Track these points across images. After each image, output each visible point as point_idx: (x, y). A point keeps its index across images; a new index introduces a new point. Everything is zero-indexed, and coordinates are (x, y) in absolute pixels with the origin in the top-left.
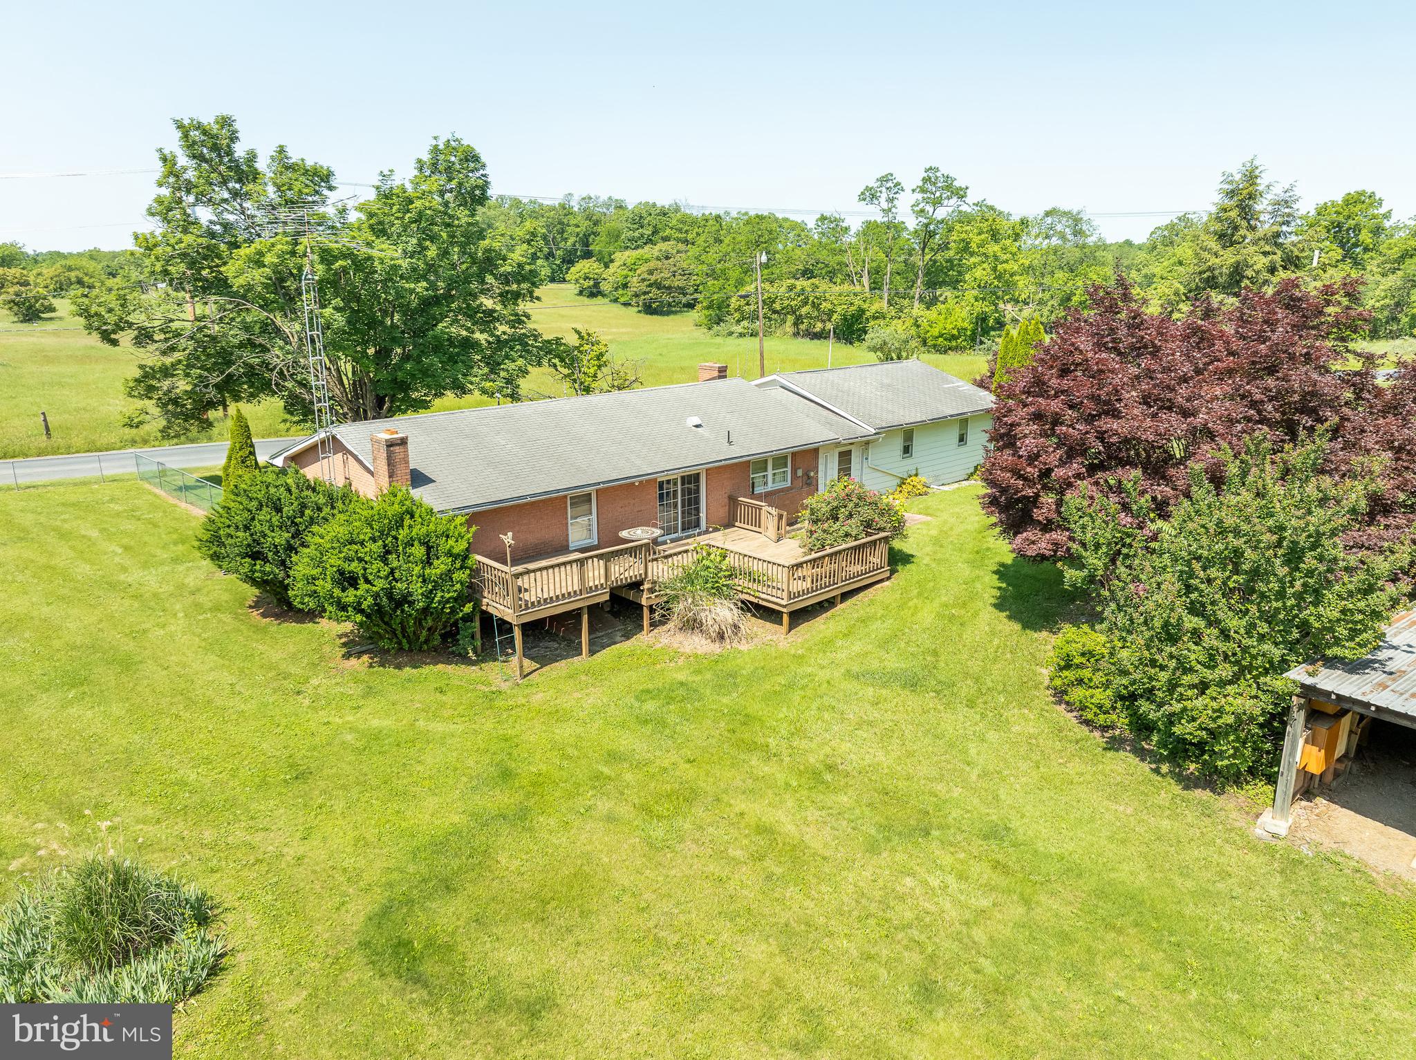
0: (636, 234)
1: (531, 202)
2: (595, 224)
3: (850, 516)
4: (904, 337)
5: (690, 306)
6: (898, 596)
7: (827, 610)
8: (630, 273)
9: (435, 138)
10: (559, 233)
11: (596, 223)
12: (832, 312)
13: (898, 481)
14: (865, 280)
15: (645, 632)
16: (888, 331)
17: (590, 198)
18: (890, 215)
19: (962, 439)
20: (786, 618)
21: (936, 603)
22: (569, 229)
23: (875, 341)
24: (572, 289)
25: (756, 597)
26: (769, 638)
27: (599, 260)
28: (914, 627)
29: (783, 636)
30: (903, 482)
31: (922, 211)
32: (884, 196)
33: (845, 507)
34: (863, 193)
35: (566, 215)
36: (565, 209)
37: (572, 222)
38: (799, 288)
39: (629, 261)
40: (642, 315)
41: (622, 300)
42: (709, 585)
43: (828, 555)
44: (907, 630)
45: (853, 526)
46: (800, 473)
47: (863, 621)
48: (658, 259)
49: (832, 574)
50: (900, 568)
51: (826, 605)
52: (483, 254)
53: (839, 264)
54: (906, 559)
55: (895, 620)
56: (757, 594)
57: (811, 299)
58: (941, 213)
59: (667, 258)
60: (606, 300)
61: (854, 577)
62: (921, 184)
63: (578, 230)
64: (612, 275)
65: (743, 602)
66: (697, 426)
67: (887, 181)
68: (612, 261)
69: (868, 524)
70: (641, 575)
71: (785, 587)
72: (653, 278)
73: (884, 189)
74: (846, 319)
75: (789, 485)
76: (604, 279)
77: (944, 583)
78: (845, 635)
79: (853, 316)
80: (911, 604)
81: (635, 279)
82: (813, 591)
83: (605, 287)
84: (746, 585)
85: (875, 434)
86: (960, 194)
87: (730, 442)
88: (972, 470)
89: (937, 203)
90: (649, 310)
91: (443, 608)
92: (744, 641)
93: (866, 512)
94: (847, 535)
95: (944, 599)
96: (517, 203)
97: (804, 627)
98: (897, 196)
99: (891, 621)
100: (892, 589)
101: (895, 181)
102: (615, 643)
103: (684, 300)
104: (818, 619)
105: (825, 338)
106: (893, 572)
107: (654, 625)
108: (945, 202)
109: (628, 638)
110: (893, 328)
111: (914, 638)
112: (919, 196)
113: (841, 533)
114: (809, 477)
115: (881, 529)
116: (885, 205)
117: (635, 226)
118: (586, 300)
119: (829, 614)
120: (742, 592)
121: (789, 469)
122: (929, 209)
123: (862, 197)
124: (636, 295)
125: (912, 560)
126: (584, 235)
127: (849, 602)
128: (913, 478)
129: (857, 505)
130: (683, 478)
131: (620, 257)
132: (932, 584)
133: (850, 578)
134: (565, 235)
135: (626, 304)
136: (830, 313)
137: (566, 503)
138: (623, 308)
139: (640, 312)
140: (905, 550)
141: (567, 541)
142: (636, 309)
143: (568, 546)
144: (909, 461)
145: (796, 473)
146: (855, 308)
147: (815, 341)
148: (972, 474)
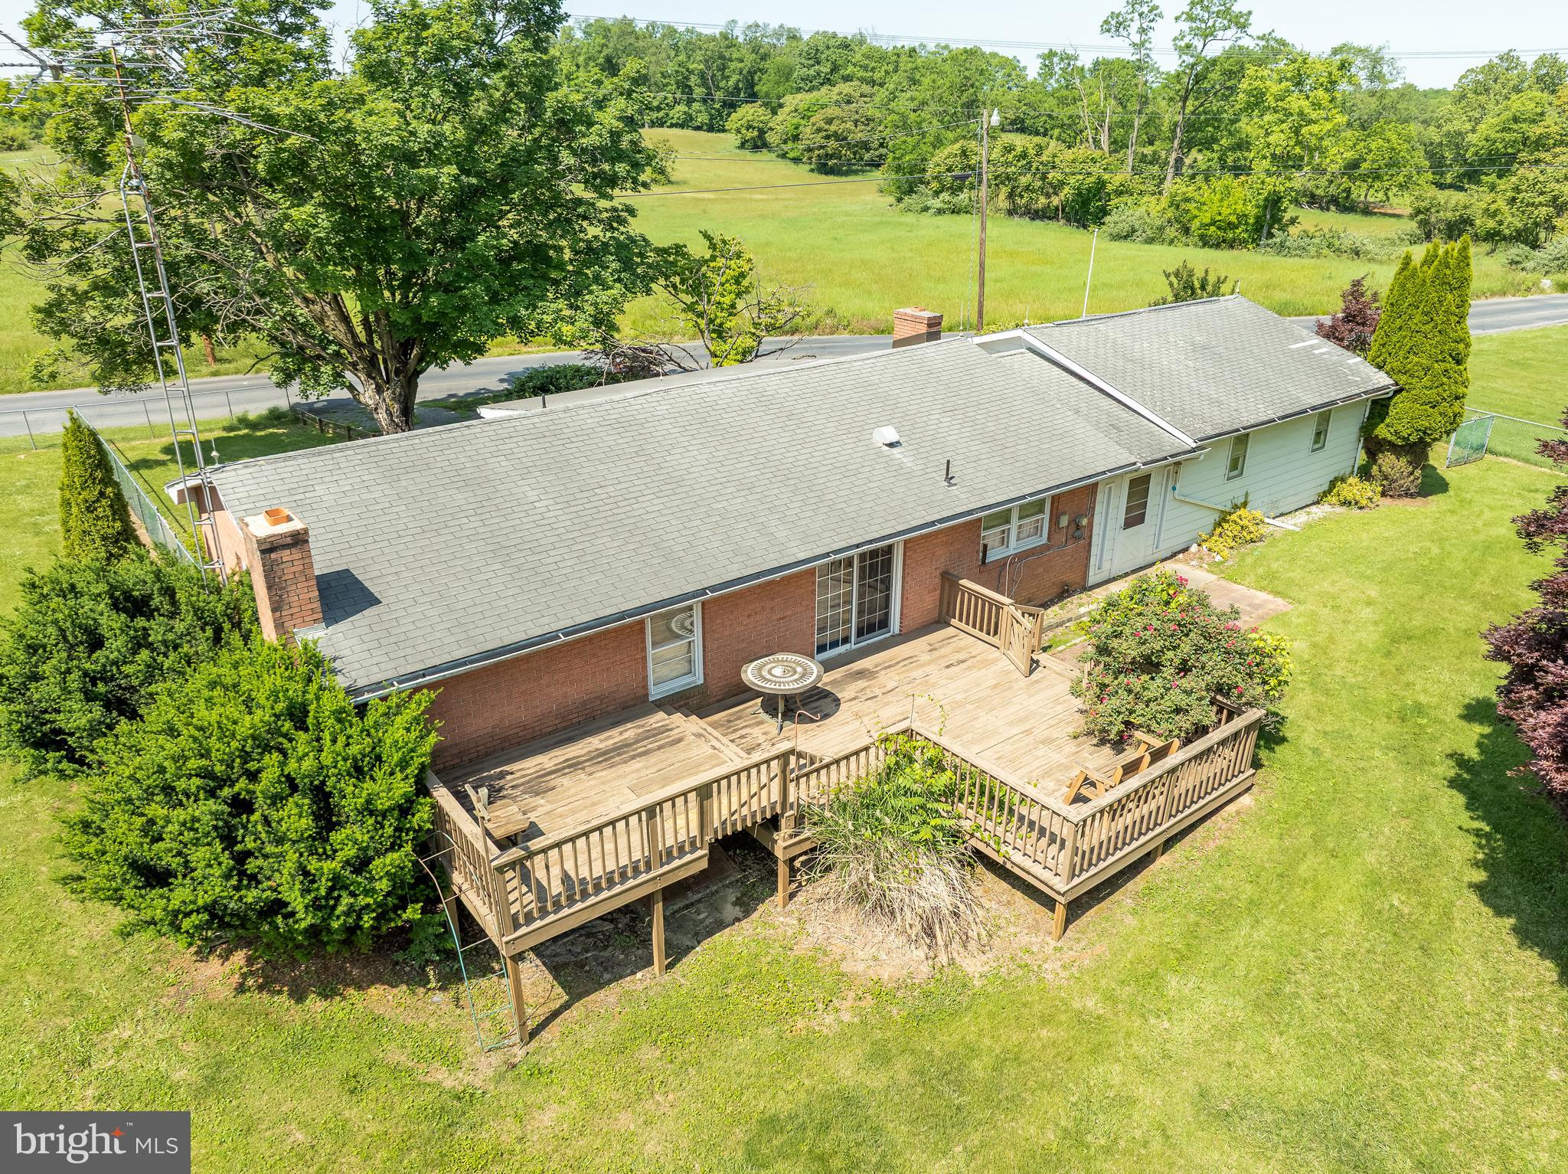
0: (812, 72)
1: (689, 30)
2: (762, 59)
3: (1185, 668)
4: (1158, 223)
5: (875, 164)
7: (1136, 872)
8: (803, 122)
10: (719, 70)
11: (764, 58)
12: (1062, 184)
13: (1216, 517)
14: (1104, 139)
15: (780, 896)
16: (1138, 214)
17: (758, 26)
18: (1142, 52)
19: (1320, 436)
20: (1060, 911)
22: (732, 65)
23: (1120, 226)
24: (731, 139)
25: (1002, 856)
26: (1023, 942)
27: (766, 105)
29: (1052, 942)
30: (1223, 520)
31: (1188, 46)
32: (1135, 25)
33: (1176, 649)
34: (1106, 22)
35: (728, 47)
36: (727, 39)
37: (735, 56)
38: (1019, 149)
39: (802, 107)
40: (815, 175)
41: (791, 155)
46: (1064, 521)
48: (837, 103)
52: (554, 113)
53: (1071, 117)
56: (1004, 849)
57: (1034, 165)
58: (1214, 49)
59: (849, 102)
60: (773, 155)
62: (1188, 8)
63: (742, 66)
64: (781, 123)
66: (891, 445)
67: (1141, 4)
68: (781, 106)
70: (772, 805)
72: (833, 128)
73: (1135, 16)
74: (1080, 194)
75: (1044, 541)
76: (771, 129)
79: (1089, 190)
81: (808, 130)
82: (1116, 851)
83: (771, 137)
85: (1193, 450)
86: (1241, 22)
87: (949, 479)
88: (1326, 487)
89: (1209, 35)
90: (824, 169)
92: (973, 943)
93: (1219, 667)
97: (1092, 923)
98: (1153, 25)
103: (867, 157)
104: (1118, 895)
105: (1050, 218)
108: (1220, 34)
109: (747, 912)
110: (1143, 209)
112: (1185, 26)
113: (1167, 706)
114: (1078, 527)
115: (1249, 705)
116: (1135, 38)
117: (810, 62)
118: (746, 154)
119: (1140, 882)
121: (1046, 516)
122: (1198, 43)
123: (1104, 27)
124: (810, 150)
126: (749, 72)
127: (1179, 852)
128: (1242, 512)
130: (864, 556)
131: (791, 101)
132: (1336, 812)
134: (727, 72)
135: (796, 160)
136: (1058, 187)
138: (792, 165)
139: (812, 170)
141: (645, 687)
142: (808, 167)
143: (647, 695)
144: (1237, 482)
145: (1057, 523)
146: (1092, 179)
147: (1038, 222)
148: (1325, 494)
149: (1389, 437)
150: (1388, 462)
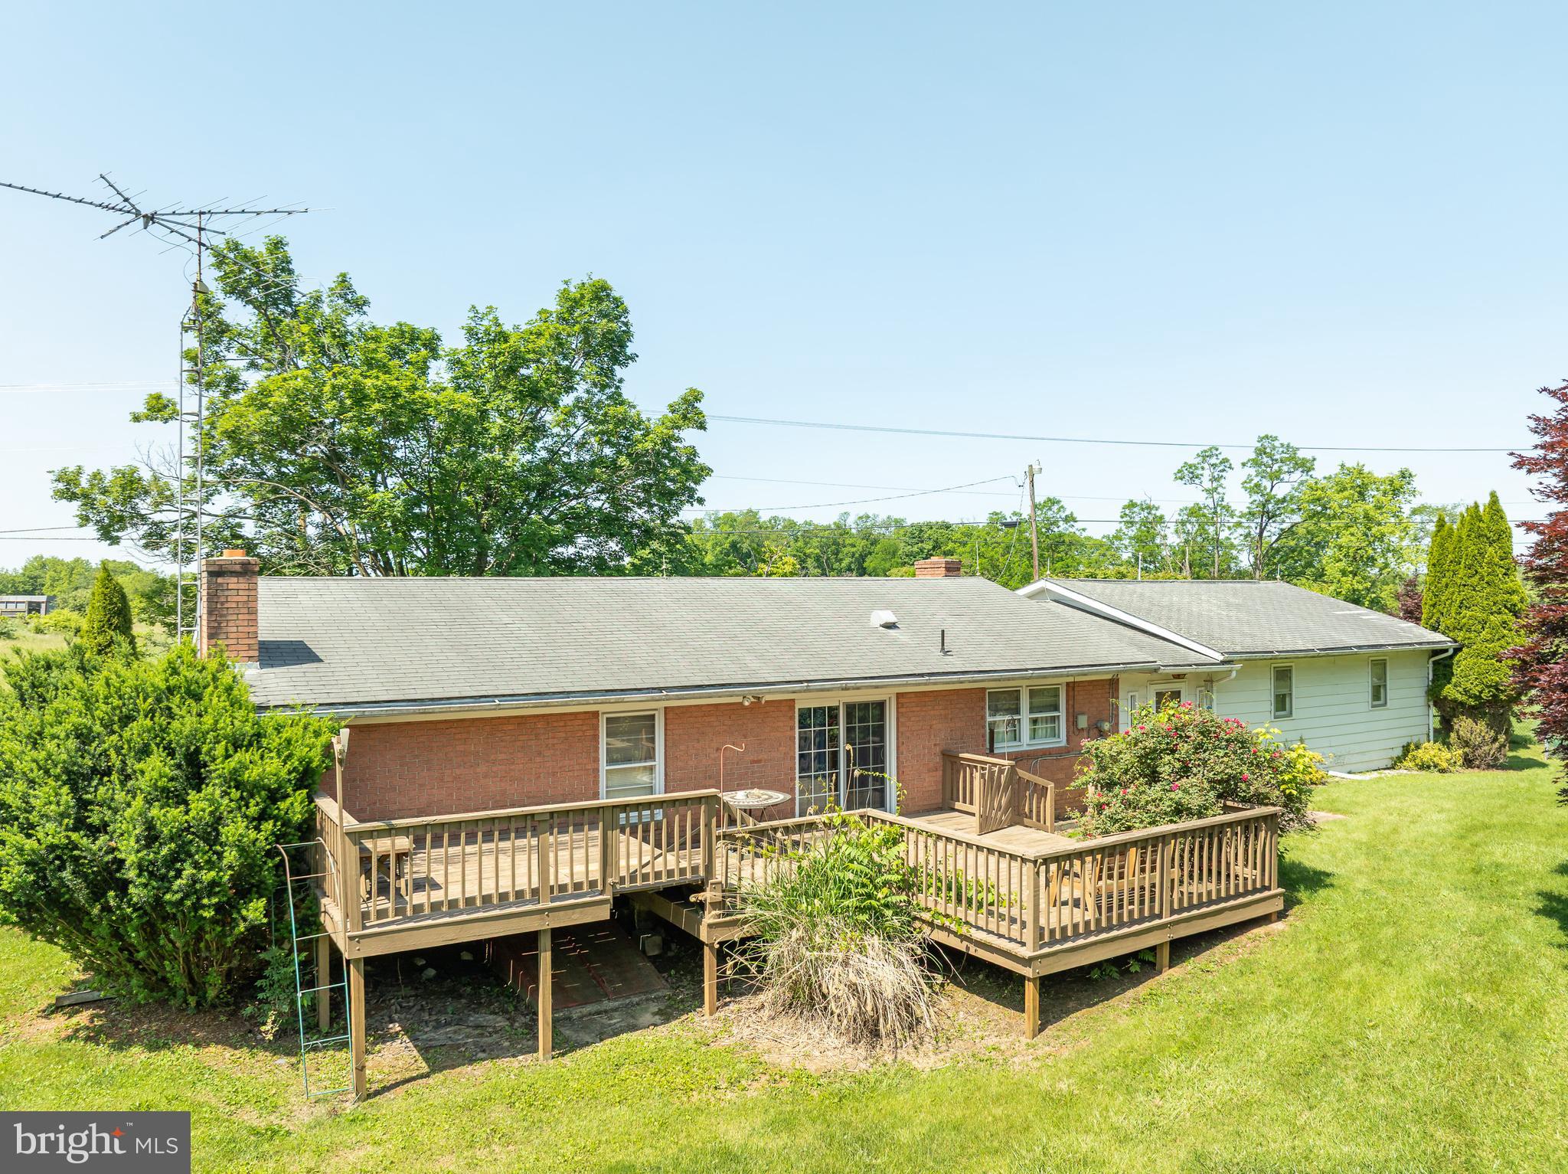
0: (915, 549)
1: (806, 523)
2: (872, 544)
3: (1185, 771)
6: (1312, 956)
7: (1137, 980)
9: (566, 283)
10: (833, 554)
11: (874, 543)
15: (706, 1008)
17: (868, 517)
18: (1216, 496)
19: (1378, 694)
20: (1031, 992)
21: (1416, 976)
22: (845, 550)
25: (964, 938)
26: (991, 1041)
28: (1372, 1035)
29: (1024, 1040)
31: (1257, 486)
32: (1207, 474)
33: (1173, 752)
34: (1180, 471)
35: (841, 535)
36: (841, 530)
37: (847, 542)
42: (852, 902)
43: (1134, 843)
44: (1353, 1044)
45: (1193, 791)
46: (1083, 720)
47: (1234, 1011)
49: (1146, 895)
50: (1303, 894)
51: (1135, 967)
54: (1316, 880)
55: (1315, 1015)
56: (964, 930)
58: (1281, 490)
61: (1200, 905)
62: (1253, 456)
63: (854, 550)
65: (932, 948)
66: (888, 626)
67: (1210, 456)
69: (1227, 789)
70: (695, 870)
71: (1028, 917)
73: (1206, 466)
75: (1064, 743)
77: (1420, 930)
78: (1186, 1047)
80: (1347, 975)
82: (1100, 930)
84: (941, 909)
85: (1223, 663)
86: (1306, 466)
87: (944, 651)
88: (1399, 752)
89: (1276, 477)
91: (197, 906)
92: (928, 1046)
93: (1221, 763)
94: (1179, 810)
95: (1432, 967)
96: (792, 524)
97: (1078, 1022)
98: (1224, 474)
99: (1303, 1016)
100: (1294, 938)
101: (1221, 457)
102: (633, 1028)
104: (1114, 1001)
106: (1290, 903)
107: (728, 990)
108: (1286, 477)
109: (667, 1020)
111: (1378, 1067)
112: (1252, 471)
113: (1166, 805)
114: (1101, 732)
115: (1261, 799)
116: (1207, 485)
117: (914, 540)
119: (1142, 990)
120: (931, 924)
121: (1062, 714)
122: (1266, 483)
123: (1179, 476)
125: (1328, 881)
126: (861, 555)
127: (1192, 965)
129: (1199, 747)
130: (850, 708)
132: (1389, 931)
133: (1191, 907)
134: (840, 556)
137: (596, 728)
140: (1307, 863)
144: (1287, 723)
145: (1075, 722)
148: (1400, 759)
149: (1460, 697)
150: (1464, 725)
